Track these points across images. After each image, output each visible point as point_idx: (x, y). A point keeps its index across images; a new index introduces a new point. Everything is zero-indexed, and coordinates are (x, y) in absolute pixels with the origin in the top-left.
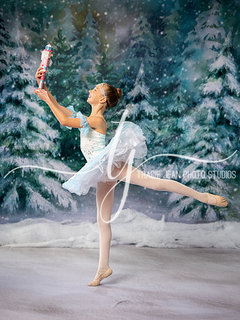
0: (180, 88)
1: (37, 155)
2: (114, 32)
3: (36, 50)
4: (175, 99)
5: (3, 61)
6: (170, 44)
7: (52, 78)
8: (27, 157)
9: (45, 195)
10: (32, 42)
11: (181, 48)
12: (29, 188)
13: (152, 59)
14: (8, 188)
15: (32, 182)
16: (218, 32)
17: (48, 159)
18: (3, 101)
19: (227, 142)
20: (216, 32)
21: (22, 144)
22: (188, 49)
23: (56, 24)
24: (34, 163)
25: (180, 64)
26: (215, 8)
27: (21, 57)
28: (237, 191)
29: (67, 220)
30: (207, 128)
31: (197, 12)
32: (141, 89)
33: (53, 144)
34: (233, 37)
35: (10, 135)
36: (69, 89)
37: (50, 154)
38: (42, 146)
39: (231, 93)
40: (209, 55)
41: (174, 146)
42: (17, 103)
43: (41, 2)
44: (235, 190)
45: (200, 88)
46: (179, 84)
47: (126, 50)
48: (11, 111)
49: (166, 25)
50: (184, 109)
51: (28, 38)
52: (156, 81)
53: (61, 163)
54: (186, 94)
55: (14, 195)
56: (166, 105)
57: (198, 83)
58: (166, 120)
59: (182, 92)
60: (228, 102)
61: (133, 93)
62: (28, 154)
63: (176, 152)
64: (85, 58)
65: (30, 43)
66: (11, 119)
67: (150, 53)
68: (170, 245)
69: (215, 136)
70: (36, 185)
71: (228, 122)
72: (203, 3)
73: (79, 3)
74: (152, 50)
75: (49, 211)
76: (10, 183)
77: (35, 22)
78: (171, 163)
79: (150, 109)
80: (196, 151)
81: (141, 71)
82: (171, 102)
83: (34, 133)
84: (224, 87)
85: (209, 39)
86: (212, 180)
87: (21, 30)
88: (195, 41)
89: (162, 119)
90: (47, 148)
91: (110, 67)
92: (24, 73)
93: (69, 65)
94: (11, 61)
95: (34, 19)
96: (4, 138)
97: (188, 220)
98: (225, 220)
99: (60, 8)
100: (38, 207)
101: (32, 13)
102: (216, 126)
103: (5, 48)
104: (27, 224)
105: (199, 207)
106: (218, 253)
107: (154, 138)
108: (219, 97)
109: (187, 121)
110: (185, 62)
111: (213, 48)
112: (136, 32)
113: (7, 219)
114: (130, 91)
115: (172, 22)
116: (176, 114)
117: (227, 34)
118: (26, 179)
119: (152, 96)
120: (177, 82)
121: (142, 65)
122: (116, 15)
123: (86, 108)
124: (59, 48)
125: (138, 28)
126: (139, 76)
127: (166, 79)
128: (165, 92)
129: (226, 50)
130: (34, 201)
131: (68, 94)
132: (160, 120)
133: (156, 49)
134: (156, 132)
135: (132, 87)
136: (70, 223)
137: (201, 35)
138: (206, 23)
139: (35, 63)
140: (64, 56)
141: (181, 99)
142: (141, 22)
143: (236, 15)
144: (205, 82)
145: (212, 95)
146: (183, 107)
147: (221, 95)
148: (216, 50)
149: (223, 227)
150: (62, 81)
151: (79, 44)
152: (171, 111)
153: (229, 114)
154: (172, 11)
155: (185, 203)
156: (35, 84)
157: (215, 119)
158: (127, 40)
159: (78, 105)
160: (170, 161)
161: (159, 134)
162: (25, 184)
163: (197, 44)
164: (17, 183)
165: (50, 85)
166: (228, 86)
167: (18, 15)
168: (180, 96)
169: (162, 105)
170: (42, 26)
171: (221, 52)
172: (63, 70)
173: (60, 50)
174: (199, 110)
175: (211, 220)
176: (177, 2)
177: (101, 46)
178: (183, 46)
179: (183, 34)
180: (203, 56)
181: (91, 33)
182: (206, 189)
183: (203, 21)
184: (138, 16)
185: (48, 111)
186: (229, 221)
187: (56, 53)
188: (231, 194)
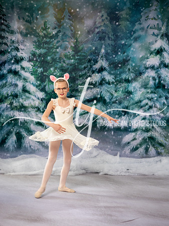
0: (130, 62)
1: (30, 110)
2: (83, 23)
3: (29, 35)
4: (127, 70)
5: (6, 44)
6: (123, 31)
7: (40, 56)
8: (22, 111)
10: (26, 30)
11: (131, 34)
12: (24, 133)
13: (110, 42)
14: (9, 133)
15: (26, 129)
16: (157, 23)
17: (37, 113)
18: (5, 72)
19: (163, 100)
20: (156, 22)
21: (19, 102)
22: (136, 35)
23: (43, 18)
24: (27, 115)
25: (130, 45)
26: (155, 6)
27: (18, 41)
30: (149, 91)
31: (142, 8)
32: (102, 63)
33: (41, 102)
34: (167, 26)
35: (10, 96)
36: (52, 63)
37: (38, 109)
38: (33, 104)
40: (150, 39)
41: (126, 103)
42: (16, 73)
43: (32, 2)
45: (144, 62)
46: (129, 60)
47: (92, 35)
48: (11, 79)
49: (120, 18)
50: (133, 77)
51: (23, 28)
52: (113, 57)
54: (135, 67)
55: (13, 138)
56: (120, 74)
57: (143, 59)
58: (120, 85)
59: (131, 65)
60: (164, 72)
61: (97, 66)
62: (23, 109)
63: (127, 108)
64: (63, 42)
65: (24, 31)
66: (11, 85)
67: (109, 38)
68: (123, 174)
69: (155, 96)
70: (29, 131)
71: (164, 86)
72: (146, 2)
73: (59, 2)
74: (110, 36)
75: (38, 149)
76: (10, 129)
77: (28, 16)
78: (124, 115)
79: (109, 77)
80: (141, 107)
81: (103, 51)
82: (124, 72)
83: (27, 94)
84: (161, 62)
85: (151, 28)
86: (153, 127)
87: (18, 21)
88: (140, 29)
89: (117, 84)
90: (37, 105)
91: (81, 48)
92: (20, 52)
93: (52, 46)
94: (11, 43)
95: (27, 14)
96: (6, 98)
97: (136, 155)
98: (162, 156)
99: (46, 6)
100: (30, 147)
101: (26, 9)
102: (155, 89)
103: (7, 35)
104: (23, 159)
105: (144, 147)
106: (157, 179)
107: (112, 98)
108: (157, 68)
109: (135, 86)
110: (134, 44)
111: (154, 34)
112: (99, 23)
113: (9, 155)
114: (95, 64)
115: (124, 16)
116: (128, 81)
117: (163, 24)
118: (21, 127)
119: (110, 68)
120: (128, 58)
121: (103, 46)
122: (85, 11)
124: (44, 34)
125: (101, 20)
126: (101, 54)
127: (120, 56)
128: (120, 65)
129: (162, 35)
130: (28, 142)
131: (51, 67)
132: (116, 85)
133: (113, 35)
134: (113, 94)
135: (96, 62)
137: (145, 25)
138: (148, 16)
139: (28, 45)
140: (48, 40)
141: (131, 70)
142: (103, 15)
144: (147, 58)
145: (153, 68)
146: (132, 75)
147: (159, 67)
148: (155, 36)
149: (160, 161)
150: (47, 57)
151: (59, 31)
152: (124, 78)
153: (165, 80)
154: (125, 8)
155: (134, 144)
156: (28, 60)
157: (155, 84)
158: (92, 29)
159: (58, 74)
160: (123, 114)
161: (116, 95)
162: (21, 130)
163: (142, 31)
164: (15, 130)
165: (39, 60)
166: (164, 61)
167: (16, 11)
168: (130, 68)
169: (117, 74)
170: (33, 19)
171: (159, 37)
172: (47, 50)
173: (46, 36)
174: (144, 78)
175: (152, 156)
176: (128, 1)
177: (74, 33)
178: (132, 33)
179: (132, 24)
180: (146, 40)
181: (67, 24)
182: (149, 134)
183: (146, 15)
184: (100, 12)
185: (37, 79)
186: (165, 156)
187: (43, 38)
188: (166, 137)
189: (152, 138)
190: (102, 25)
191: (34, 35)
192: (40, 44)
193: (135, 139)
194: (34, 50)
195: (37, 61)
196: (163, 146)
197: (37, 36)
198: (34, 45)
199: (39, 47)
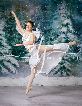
0: (53, 30)
1: (4, 55)
2: (29, 12)
3: (3, 18)
4: (51, 34)
6: (49, 15)
7: (8, 28)
9: (7, 68)
10: (1, 16)
12: (1, 66)
13: (42, 21)
15: (2, 64)
20: (64, 11)
22: (55, 17)
25: (52, 22)
26: (64, 3)
28: (73, 66)
29: (14, 77)
31: (58, 4)
33: (9, 51)
34: (70, 12)
36: (14, 32)
37: (8, 54)
38: (5, 51)
39: (70, 32)
40: (62, 19)
43: (4, 2)
44: (73, 65)
45: (59, 30)
47: (34, 18)
49: (47, 9)
52: (44, 28)
53: (12, 57)
54: (55, 33)
56: (48, 36)
58: (48, 42)
59: (53, 32)
60: (69, 35)
64: (20, 21)
67: (42, 19)
68: (50, 85)
70: (4, 65)
72: (60, 1)
73: (17, 2)
74: (42, 18)
75: (8, 74)
77: (2, 9)
81: (39, 25)
82: (50, 35)
83: (2, 47)
84: (68, 30)
85: (62, 14)
86: (64, 62)
88: (57, 14)
90: (7, 52)
93: (14, 23)
95: (2, 8)
97: (57, 76)
98: (70, 76)
99: (11, 4)
101: (1, 6)
105: (60, 72)
108: (66, 33)
109: (55, 42)
110: (54, 21)
111: (64, 16)
115: (49, 8)
116: (52, 39)
117: (68, 11)
119: (43, 33)
120: (51, 28)
121: (39, 23)
122: (30, 6)
123: (20, 38)
124: (10, 18)
125: (38, 10)
126: (38, 26)
127: (48, 28)
128: (48, 32)
129: (68, 17)
130: (3, 71)
131: (14, 33)
132: (46, 42)
133: (44, 17)
136: (15, 78)
137: (59, 12)
139: (3, 23)
140: (12, 20)
141: (53, 34)
142: (39, 8)
143: (71, 5)
144: (61, 28)
145: (64, 33)
146: (54, 37)
147: (67, 32)
148: (65, 17)
149: (69, 78)
150: (12, 29)
151: (18, 16)
152: (50, 38)
153: (70, 39)
154: (49, 4)
155: (56, 70)
156: (2, 30)
157: (65, 41)
158: (34, 15)
159: (18, 37)
163: (58, 15)
165: (8, 30)
168: (53, 33)
169: (46, 36)
170: (5, 10)
171: (66, 18)
172: (12, 25)
173: (11, 19)
174: (59, 38)
175: (64, 76)
176: (51, 1)
177: (25, 17)
178: (53, 16)
179: (53, 12)
180: (60, 19)
181: (21, 12)
182: (63, 65)
183: (60, 7)
184: (37, 6)
185: (7, 39)
186: (71, 76)
187: (10, 19)
188: (71, 67)
189: (64, 67)
190: (38, 12)
191: (5, 18)
192: (9, 22)
193: (56, 68)
194: (5, 25)
195: (7, 30)
196: (70, 71)
197: (7, 19)
198: (5, 23)
199: (8, 24)
